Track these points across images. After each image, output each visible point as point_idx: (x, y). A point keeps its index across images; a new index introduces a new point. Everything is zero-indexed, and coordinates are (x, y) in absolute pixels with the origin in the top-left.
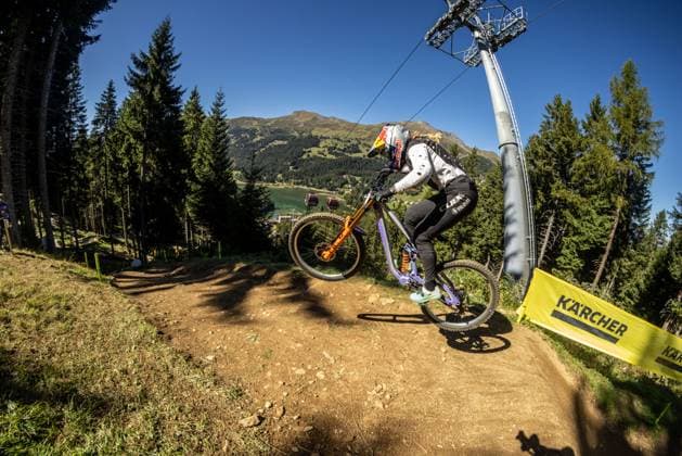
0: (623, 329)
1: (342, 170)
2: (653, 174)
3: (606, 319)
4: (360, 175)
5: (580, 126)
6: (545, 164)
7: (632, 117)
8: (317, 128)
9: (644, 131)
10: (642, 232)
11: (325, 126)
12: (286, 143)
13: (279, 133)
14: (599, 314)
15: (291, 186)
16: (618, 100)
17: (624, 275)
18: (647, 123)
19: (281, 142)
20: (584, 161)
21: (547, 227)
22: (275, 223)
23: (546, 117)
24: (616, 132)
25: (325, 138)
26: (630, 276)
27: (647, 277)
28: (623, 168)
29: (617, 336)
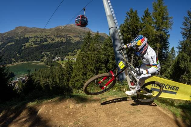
0: (177, 88)
1: (41, 50)
2: (169, 35)
3: (171, 86)
4: (49, 52)
5: (140, 20)
6: (127, 35)
7: (161, 16)
8: (27, 33)
9: (165, 21)
10: (167, 55)
11: (30, 32)
12: (13, 43)
13: (10, 39)
14: (168, 85)
15: (19, 63)
16: (156, 10)
17: (163, 70)
18: (167, 18)
19: (11, 43)
20: (143, 32)
21: (131, 58)
22: (17, 82)
23: (127, 17)
24: (155, 21)
25: (31, 38)
26: (165, 70)
27: (172, 70)
28: (158, 33)
29: (176, 91)
